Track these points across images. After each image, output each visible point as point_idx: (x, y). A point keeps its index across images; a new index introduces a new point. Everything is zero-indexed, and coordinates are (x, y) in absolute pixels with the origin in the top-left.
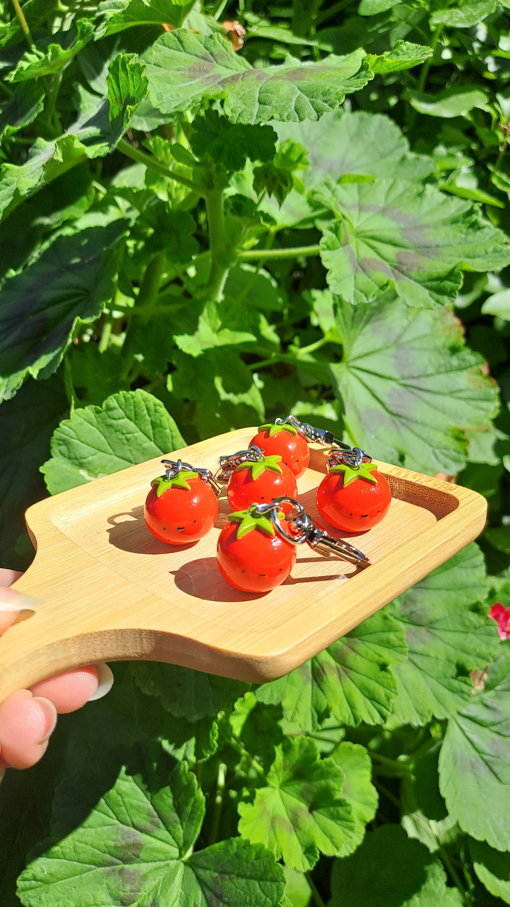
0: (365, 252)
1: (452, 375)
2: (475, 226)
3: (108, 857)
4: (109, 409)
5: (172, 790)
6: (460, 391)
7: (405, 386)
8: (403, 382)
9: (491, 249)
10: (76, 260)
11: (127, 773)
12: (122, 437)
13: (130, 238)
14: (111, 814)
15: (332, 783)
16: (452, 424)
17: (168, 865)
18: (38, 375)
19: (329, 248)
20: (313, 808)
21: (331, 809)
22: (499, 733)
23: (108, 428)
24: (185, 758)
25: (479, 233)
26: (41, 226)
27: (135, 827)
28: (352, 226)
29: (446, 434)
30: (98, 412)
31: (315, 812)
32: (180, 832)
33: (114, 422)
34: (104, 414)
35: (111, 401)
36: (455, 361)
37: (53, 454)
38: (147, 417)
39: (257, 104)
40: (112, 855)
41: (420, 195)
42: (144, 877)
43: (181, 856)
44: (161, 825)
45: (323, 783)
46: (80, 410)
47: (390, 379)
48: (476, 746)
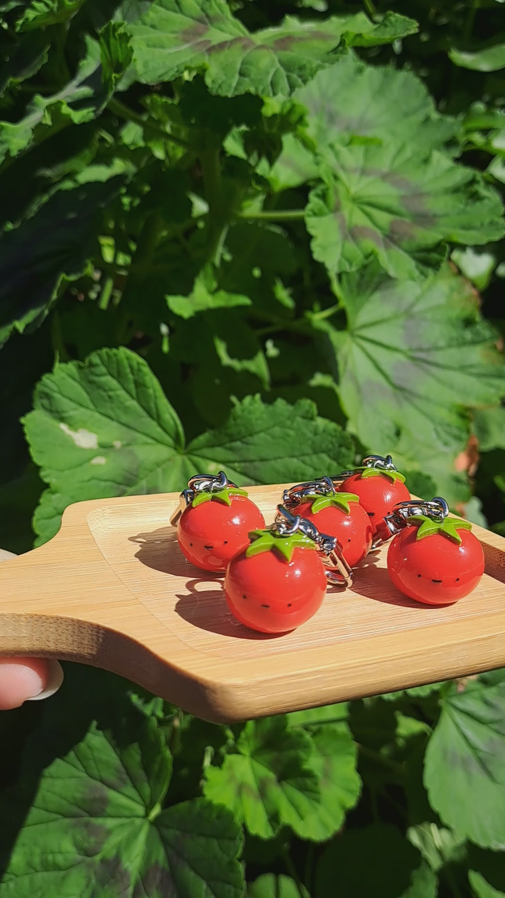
0: (359, 219)
1: (465, 350)
2: (475, 197)
3: (75, 809)
4: (92, 365)
5: (141, 748)
6: (472, 366)
7: (413, 359)
8: (411, 354)
9: (487, 221)
10: (72, 215)
11: (98, 728)
12: (103, 394)
13: (127, 194)
14: (81, 767)
15: (302, 754)
16: (459, 400)
17: (133, 823)
18: (25, 330)
19: (315, 214)
20: (282, 778)
21: (300, 780)
22: (498, 732)
23: (90, 384)
24: (153, 714)
25: (478, 204)
26: (43, 178)
27: (103, 781)
28: (348, 191)
29: (450, 410)
30: (80, 368)
31: (284, 783)
32: (147, 790)
33: (96, 379)
34: (86, 370)
35: (95, 358)
36: (468, 335)
37: (35, 407)
38: (131, 376)
39: (237, 77)
40: (79, 807)
41: (426, 161)
42: (109, 832)
43: (147, 815)
44: (129, 782)
45: (292, 753)
46: (63, 365)
47: (396, 350)
48: (471, 742)
